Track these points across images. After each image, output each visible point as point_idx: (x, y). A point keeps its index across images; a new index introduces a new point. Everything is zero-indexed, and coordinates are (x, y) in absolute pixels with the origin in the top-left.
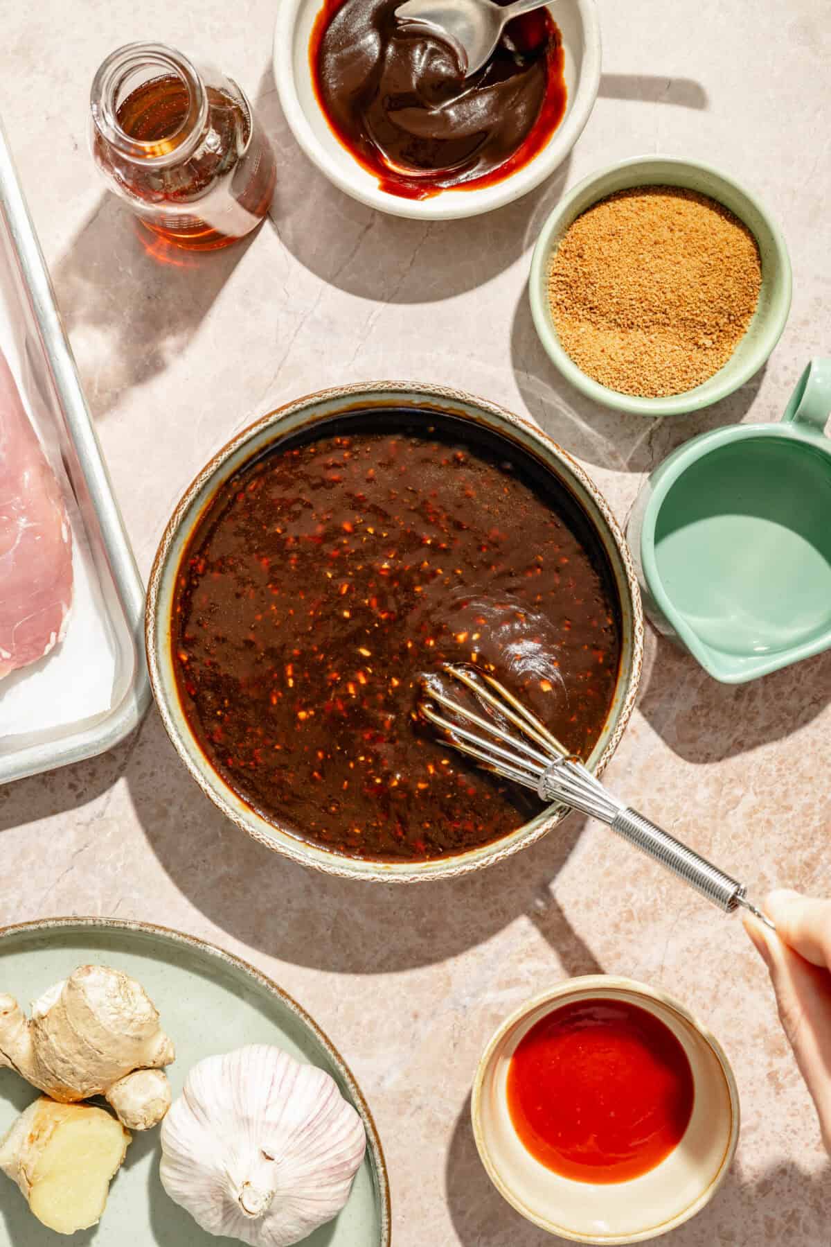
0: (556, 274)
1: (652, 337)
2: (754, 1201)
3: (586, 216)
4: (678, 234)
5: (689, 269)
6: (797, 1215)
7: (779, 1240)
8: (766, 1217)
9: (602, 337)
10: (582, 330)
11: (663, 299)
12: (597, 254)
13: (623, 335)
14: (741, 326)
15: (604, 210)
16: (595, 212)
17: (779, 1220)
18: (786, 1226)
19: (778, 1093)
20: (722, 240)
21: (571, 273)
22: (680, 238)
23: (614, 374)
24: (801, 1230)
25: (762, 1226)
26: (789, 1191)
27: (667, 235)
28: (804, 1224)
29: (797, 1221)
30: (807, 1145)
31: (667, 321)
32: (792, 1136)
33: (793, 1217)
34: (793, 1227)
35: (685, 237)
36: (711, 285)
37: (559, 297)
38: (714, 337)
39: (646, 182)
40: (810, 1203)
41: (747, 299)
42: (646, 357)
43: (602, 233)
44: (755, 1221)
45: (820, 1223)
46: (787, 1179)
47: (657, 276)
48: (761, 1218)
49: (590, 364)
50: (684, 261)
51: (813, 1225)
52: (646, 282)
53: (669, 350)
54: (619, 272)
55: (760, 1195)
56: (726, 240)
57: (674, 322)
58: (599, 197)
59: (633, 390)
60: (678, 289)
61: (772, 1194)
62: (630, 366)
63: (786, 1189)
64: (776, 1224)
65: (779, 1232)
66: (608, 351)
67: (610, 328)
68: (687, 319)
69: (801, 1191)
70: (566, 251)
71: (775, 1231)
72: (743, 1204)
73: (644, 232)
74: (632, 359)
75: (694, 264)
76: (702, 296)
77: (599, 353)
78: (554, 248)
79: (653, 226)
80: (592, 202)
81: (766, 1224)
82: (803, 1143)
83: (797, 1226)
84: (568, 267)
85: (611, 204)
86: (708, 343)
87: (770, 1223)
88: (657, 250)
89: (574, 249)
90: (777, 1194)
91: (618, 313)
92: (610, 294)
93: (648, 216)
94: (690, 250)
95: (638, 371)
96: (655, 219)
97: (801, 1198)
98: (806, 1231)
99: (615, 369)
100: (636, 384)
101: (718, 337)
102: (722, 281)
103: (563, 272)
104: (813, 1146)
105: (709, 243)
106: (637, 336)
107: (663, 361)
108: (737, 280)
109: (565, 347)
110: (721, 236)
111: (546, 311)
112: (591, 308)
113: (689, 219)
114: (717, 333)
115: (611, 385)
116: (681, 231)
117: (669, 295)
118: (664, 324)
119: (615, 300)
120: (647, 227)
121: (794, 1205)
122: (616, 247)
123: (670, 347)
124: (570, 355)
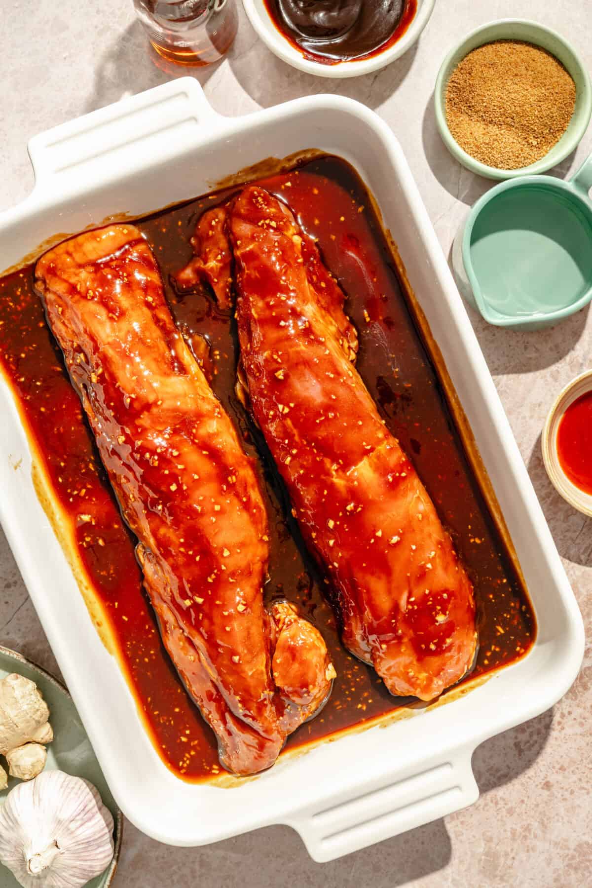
0: (453, 82)
1: (502, 132)
2: (505, 819)
3: (478, 50)
4: (530, 73)
5: (533, 94)
6: (530, 827)
7: (519, 841)
8: (511, 828)
9: (473, 125)
10: (462, 118)
11: (513, 109)
12: (480, 74)
13: (485, 126)
14: (556, 137)
15: (490, 49)
16: (484, 49)
17: (519, 830)
18: (523, 834)
19: (520, 755)
20: (555, 82)
21: (462, 82)
22: (530, 75)
23: (475, 149)
24: (532, 836)
25: (509, 834)
26: (526, 813)
27: (524, 72)
28: (534, 833)
29: (530, 831)
30: (537, 785)
31: (513, 124)
32: (528, 780)
33: (527, 829)
34: (528, 834)
35: (534, 76)
36: (543, 108)
37: (452, 96)
38: (539, 140)
39: (516, 37)
40: (538, 820)
41: (563, 121)
42: (496, 143)
43: (485, 62)
44: (505, 831)
45: (544, 832)
46: (524, 805)
47: (513, 96)
48: (509, 829)
49: (462, 140)
50: (530, 89)
51: (539, 833)
52: (505, 97)
53: (510, 141)
54: (491, 88)
55: (508, 815)
56: (557, 82)
57: (516, 125)
58: (488, 41)
59: (483, 160)
60: (523, 106)
61: (515, 815)
62: (486, 146)
63: (524, 812)
64: (518, 833)
65: (519, 837)
66: (475, 134)
67: (478, 121)
68: (525, 125)
69: (533, 813)
70: (462, 69)
71: (516, 837)
72: (498, 820)
73: (510, 67)
74: (487, 141)
75: (536, 93)
76: (536, 113)
77: (468, 134)
78: (455, 66)
79: (517, 64)
80: (483, 42)
81: (511, 833)
82: (534, 784)
83: (530, 833)
84: (461, 79)
85: (493, 46)
86: (535, 143)
87: (513, 833)
88: (516, 80)
89: (467, 68)
90: (518, 815)
91: (485, 113)
92: (482, 100)
93: (514, 58)
94: (535, 84)
95: (490, 150)
96: (519, 60)
97: (533, 817)
98: (535, 836)
99: (477, 146)
100: (486, 158)
101: (541, 141)
102: (550, 107)
103: (458, 81)
104: (540, 786)
105: (547, 82)
106: (493, 130)
107: (506, 147)
108: (560, 108)
109: (449, 126)
110: (555, 79)
111: (443, 103)
112: (469, 107)
113: (539, 65)
114: (541, 138)
115: (473, 154)
116: (532, 71)
117: (518, 109)
118: (511, 125)
119: (485, 104)
120: (512, 64)
121: (529, 822)
122: (493, 73)
123: (511, 140)
124: (451, 132)
